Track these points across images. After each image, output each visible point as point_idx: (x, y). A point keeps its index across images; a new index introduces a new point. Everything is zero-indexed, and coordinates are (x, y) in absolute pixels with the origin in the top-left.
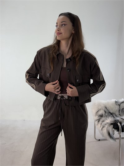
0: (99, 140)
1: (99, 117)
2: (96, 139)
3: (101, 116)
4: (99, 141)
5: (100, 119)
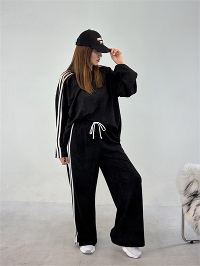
0: (192, 242)
2: (185, 239)
3: (195, 195)
4: (191, 245)
5: (192, 201)
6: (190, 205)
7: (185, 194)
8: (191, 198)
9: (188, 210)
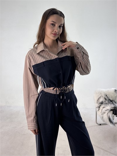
0: (100, 125)
5: (100, 106)
6: (99, 107)
7: (97, 103)
8: (100, 105)
9: (99, 110)
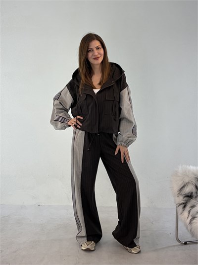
0: (186, 243)
1: (186, 199)
3: (190, 196)
